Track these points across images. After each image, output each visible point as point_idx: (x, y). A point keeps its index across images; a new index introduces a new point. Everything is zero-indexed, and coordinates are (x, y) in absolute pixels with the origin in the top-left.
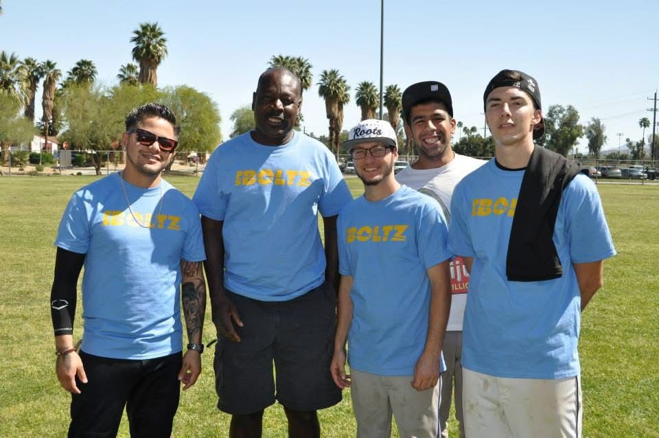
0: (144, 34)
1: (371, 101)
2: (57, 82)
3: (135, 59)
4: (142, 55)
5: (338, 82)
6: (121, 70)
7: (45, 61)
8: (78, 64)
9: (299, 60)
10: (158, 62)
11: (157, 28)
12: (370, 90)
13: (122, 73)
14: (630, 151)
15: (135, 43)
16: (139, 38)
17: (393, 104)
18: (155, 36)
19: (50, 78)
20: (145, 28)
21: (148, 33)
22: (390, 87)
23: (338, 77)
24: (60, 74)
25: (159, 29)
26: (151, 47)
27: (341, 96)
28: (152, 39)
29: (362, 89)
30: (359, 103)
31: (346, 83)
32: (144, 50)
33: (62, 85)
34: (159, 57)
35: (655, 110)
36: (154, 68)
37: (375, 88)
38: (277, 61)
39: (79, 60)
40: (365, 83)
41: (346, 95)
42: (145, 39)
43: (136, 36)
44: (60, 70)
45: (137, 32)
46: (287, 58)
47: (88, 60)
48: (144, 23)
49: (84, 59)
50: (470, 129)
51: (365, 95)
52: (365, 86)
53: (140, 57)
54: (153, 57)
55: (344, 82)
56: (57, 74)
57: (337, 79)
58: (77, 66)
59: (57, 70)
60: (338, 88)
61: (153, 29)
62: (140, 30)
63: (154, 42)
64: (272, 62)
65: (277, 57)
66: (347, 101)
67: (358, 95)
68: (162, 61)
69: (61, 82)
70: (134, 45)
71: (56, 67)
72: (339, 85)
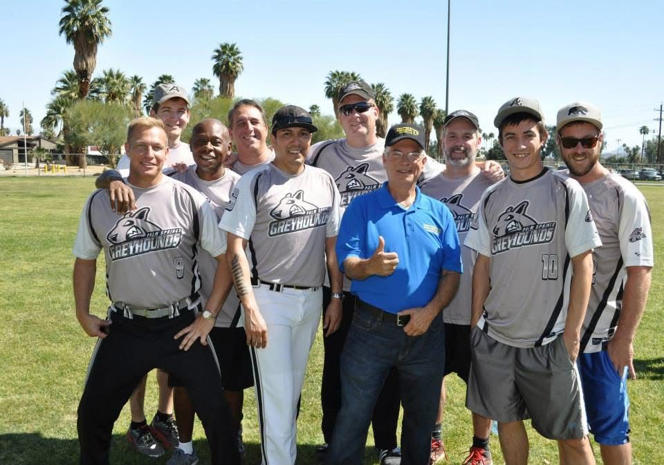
0: (224, 53)
1: (410, 111)
2: (143, 94)
3: (215, 75)
4: (222, 71)
5: (384, 93)
6: (195, 84)
7: (133, 76)
8: (160, 78)
9: (353, 74)
10: (235, 77)
11: (235, 47)
12: (411, 100)
13: (196, 86)
14: (627, 154)
15: (215, 60)
16: (219, 55)
17: (428, 114)
18: (234, 54)
19: (137, 92)
20: (224, 47)
21: (227, 52)
22: (426, 99)
23: (384, 89)
24: (145, 88)
25: (237, 49)
26: (230, 64)
27: (386, 106)
28: (230, 57)
29: (402, 100)
30: (399, 112)
31: (390, 95)
32: (224, 67)
33: (146, 96)
34: (237, 73)
35: (661, 120)
36: (232, 82)
37: (413, 100)
38: (334, 75)
39: (161, 75)
40: (405, 95)
41: (390, 106)
42: (225, 57)
43: (217, 54)
44: (145, 84)
45: (218, 51)
46: (342, 73)
47: (169, 75)
48: (223, 43)
49: (165, 74)
50: (488, 135)
51: (405, 106)
52: (406, 97)
53: (220, 72)
54: (232, 72)
55: (389, 94)
56: (142, 87)
57: (382, 92)
58: (159, 80)
59: (142, 84)
60: (384, 99)
61: (232, 49)
62: (220, 49)
63: (231, 60)
64: (330, 77)
65: (334, 72)
66: (391, 111)
67: (399, 105)
68: (239, 76)
69: (146, 94)
70: (214, 62)
71: (142, 82)
72: (385, 96)
